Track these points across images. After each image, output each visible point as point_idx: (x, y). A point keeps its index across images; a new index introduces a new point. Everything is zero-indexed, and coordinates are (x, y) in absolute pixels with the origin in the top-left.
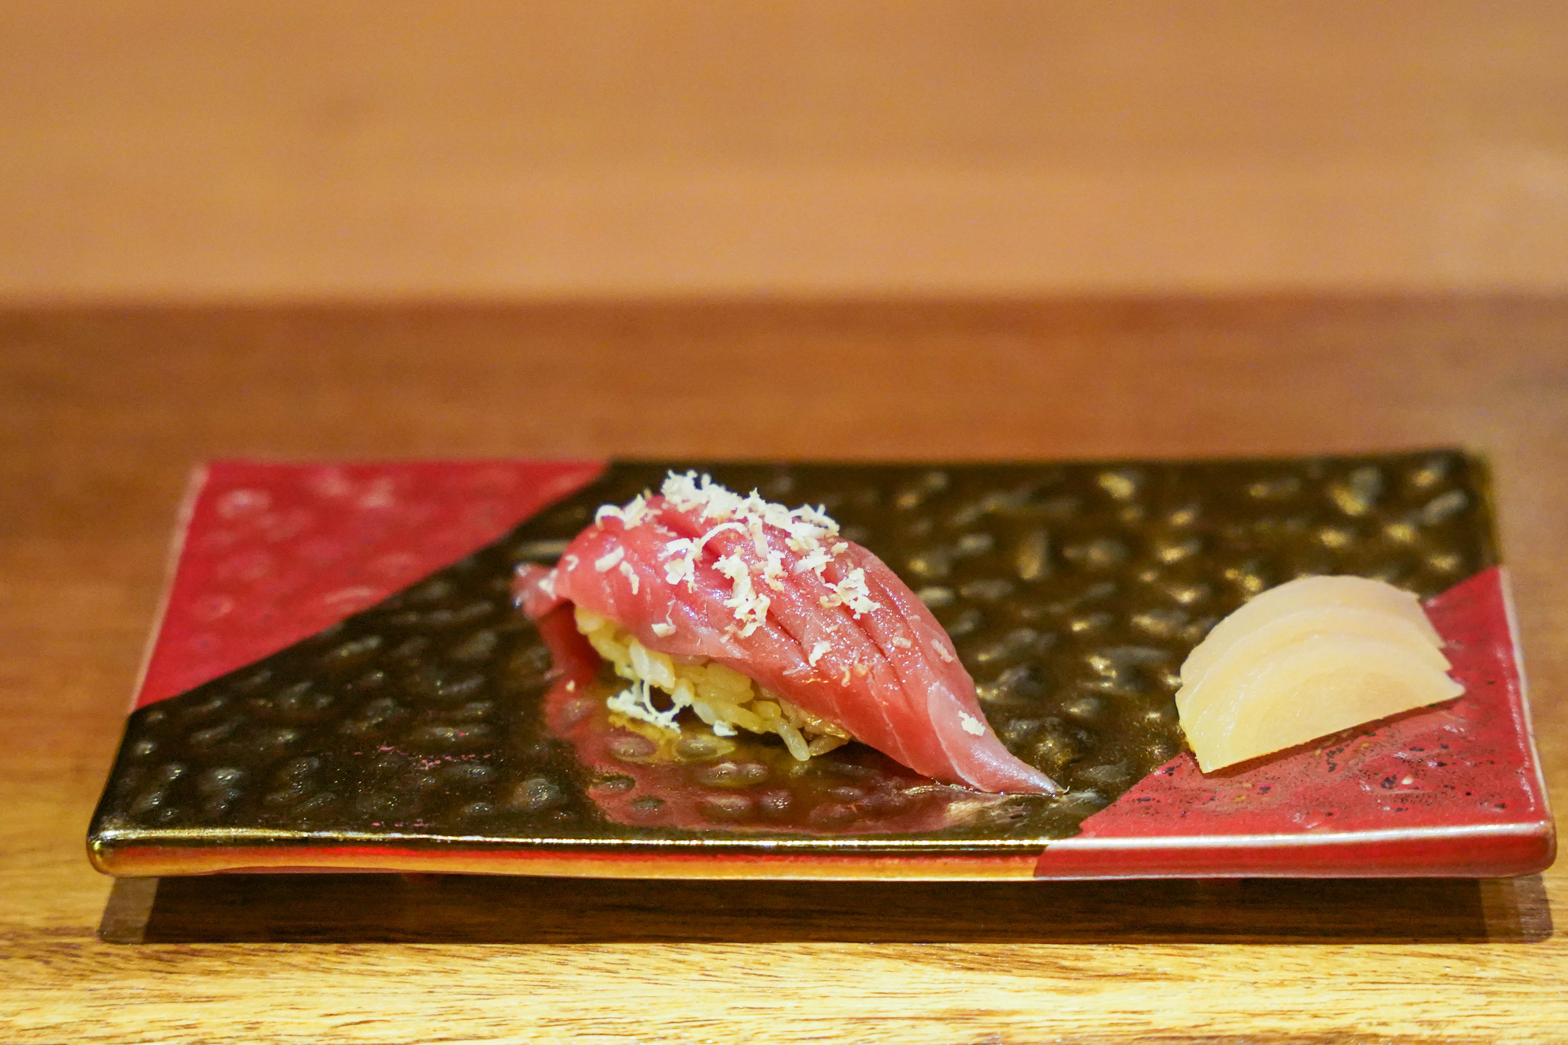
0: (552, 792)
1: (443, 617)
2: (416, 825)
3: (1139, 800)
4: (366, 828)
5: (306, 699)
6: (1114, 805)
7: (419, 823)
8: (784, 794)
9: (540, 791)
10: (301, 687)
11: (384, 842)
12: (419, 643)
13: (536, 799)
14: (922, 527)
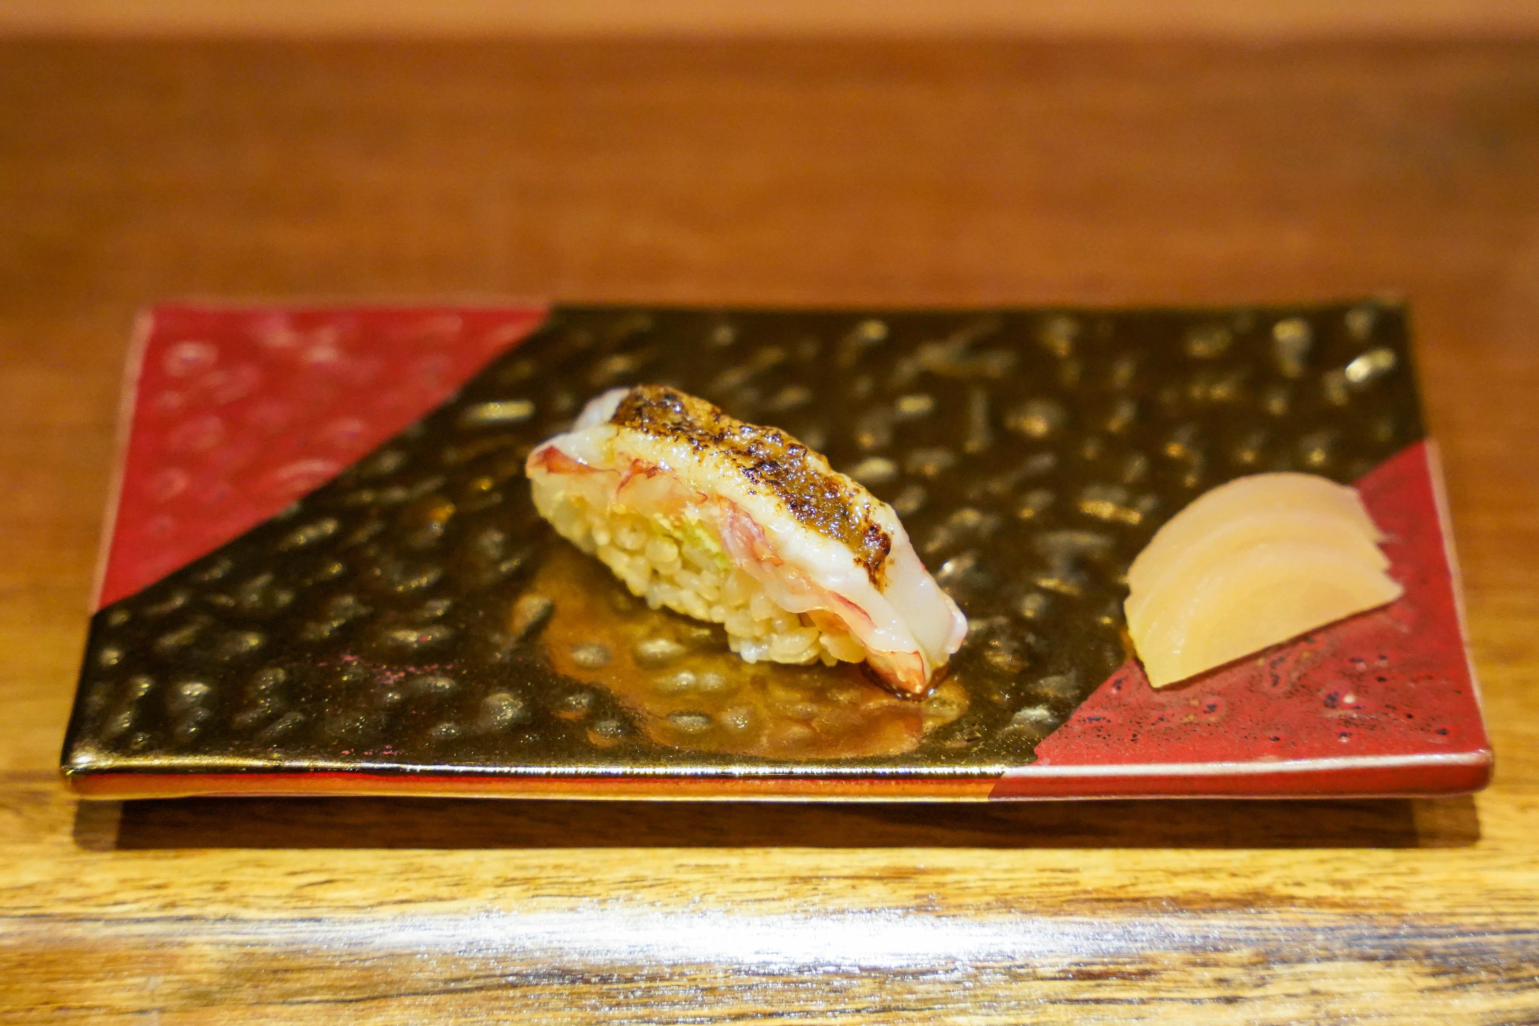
0: (516, 709)
1: (397, 494)
2: (385, 753)
3: (1090, 719)
4: (334, 755)
5: (267, 593)
6: (1066, 726)
7: (388, 750)
8: (743, 711)
9: (504, 708)
10: (263, 580)
11: (354, 771)
12: (374, 527)
13: (501, 717)
14: (863, 386)
